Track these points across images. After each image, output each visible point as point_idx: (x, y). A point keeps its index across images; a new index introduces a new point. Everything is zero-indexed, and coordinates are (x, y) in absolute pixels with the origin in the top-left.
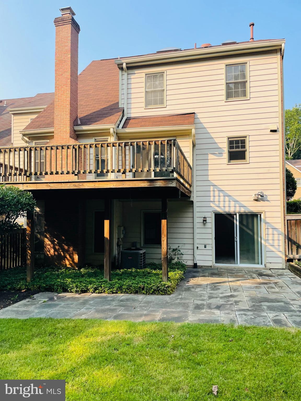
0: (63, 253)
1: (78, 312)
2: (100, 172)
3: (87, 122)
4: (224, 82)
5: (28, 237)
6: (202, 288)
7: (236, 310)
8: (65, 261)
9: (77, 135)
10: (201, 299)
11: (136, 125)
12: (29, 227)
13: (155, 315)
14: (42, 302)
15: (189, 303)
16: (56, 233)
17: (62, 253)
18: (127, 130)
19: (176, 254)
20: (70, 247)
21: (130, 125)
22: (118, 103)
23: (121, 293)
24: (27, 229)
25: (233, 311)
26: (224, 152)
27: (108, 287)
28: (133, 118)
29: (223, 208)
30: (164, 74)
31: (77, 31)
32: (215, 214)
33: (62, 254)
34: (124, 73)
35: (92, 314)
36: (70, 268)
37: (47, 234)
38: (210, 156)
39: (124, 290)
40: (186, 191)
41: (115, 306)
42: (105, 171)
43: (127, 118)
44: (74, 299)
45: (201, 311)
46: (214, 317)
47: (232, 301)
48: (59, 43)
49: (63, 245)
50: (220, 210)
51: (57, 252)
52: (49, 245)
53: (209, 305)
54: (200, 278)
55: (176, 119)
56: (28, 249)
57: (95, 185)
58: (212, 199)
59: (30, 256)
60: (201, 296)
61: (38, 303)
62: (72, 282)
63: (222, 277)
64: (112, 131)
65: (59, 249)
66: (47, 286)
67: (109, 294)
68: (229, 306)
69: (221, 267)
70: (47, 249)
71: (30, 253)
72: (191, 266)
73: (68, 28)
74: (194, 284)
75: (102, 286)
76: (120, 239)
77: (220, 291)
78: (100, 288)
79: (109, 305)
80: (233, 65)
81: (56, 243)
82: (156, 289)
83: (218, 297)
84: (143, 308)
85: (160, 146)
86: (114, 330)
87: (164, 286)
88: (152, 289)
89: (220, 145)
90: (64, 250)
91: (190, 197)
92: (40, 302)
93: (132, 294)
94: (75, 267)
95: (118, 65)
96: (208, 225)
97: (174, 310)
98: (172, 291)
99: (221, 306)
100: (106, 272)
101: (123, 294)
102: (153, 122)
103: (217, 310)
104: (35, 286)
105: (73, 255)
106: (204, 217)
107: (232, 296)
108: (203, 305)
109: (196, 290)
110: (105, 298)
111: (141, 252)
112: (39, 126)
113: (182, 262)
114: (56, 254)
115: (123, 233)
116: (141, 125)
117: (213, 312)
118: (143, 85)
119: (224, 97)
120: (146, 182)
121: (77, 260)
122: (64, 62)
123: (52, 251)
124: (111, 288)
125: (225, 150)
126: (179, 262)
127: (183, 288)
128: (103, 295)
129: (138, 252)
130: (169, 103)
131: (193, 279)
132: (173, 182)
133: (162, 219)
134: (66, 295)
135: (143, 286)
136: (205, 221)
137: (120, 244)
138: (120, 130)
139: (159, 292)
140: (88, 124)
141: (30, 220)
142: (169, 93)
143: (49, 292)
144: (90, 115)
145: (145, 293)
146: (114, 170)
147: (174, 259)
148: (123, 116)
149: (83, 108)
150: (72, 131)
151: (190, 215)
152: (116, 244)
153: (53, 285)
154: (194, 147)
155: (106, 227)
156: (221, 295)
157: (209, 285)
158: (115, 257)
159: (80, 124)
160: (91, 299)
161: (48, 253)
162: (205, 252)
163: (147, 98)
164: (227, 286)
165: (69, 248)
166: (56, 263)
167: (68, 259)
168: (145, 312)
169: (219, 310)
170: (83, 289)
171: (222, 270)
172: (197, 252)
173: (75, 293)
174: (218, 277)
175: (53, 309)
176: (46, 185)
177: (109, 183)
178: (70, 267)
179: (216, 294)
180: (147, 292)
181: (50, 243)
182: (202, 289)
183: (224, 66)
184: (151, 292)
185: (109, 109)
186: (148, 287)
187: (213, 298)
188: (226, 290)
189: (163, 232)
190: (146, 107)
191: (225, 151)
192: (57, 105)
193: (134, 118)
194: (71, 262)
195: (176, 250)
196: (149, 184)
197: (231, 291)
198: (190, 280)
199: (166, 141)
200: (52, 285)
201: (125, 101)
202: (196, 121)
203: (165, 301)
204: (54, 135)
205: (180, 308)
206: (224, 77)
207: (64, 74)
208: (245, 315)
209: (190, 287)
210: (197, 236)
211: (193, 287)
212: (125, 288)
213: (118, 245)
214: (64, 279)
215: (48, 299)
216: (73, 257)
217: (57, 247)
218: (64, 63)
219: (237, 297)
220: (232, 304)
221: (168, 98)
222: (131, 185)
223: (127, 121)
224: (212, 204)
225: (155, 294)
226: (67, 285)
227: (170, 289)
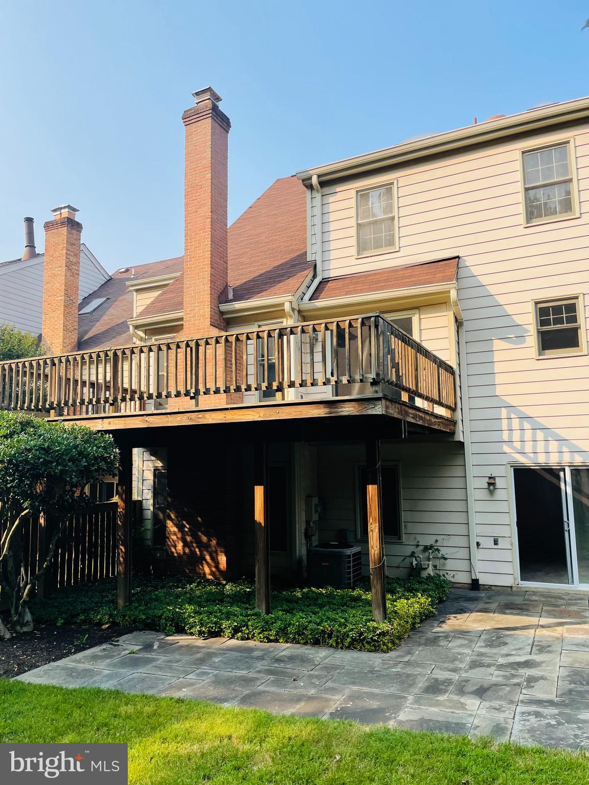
0: (200, 551)
1: (181, 679)
2: (266, 387)
3: (244, 295)
4: (520, 187)
5: (120, 520)
6: (466, 639)
7: (522, 702)
8: (203, 566)
9: (225, 321)
10: (451, 666)
11: (338, 291)
12: (122, 499)
13: (330, 700)
14: (128, 652)
15: (419, 676)
16: (186, 509)
17: (197, 550)
18: (319, 303)
19: (431, 557)
20: (212, 539)
21: (327, 293)
22: (305, 253)
23: (287, 642)
24: (119, 504)
25: (512, 702)
26: (525, 333)
27: (261, 628)
28: (333, 279)
29: (532, 455)
30: (392, 186)
31: (224, 129)
32: (514, 469)
33: (198, 553)
34: (315, 194)
35: (203, 687)
36: (212, 580)
37: (171, 513)
38: (498, 344)
39: (291, 636)
40: (433, 420)
41: (259, 672)
42: (275, 386)
43: (323, 279)
44: (190, 648)
45: (438, 698)
46: (460, 714)
47: (522, 676)
48: (192, 155)
49: (200, 534)
50: (525, 461)
51: (189, 547)
52: (175, 534)
53: (463, 683)
54: (474, 614)
55: (418, 273)
56: (120, 542)
57: (225, 416)
58: (505, 438)
59: (124, 556)
60: (455, 659)
61: (119, 654)
62: (195, 613)
63: (527, 615)
64: (287, 307)
65: (191, 542)
66: (148, 618)
67: (261, 642)
68: (508, 689)
69: (535, 590)
70: (170, 542)
71: (124, 550)
72: (466, 585)
73: (206, 125)
74: (454, 627)
75: (250, 623)
76: (312, 522)
77: (505, 650)
78: (245, 628)
79: (248, 668)
80: (537, 150)
81: (186, 529)
82: (356, 637)
83: (494, 665)
84: (314, 680)
85: (347, 331)
86: (223, 730)
87: (373, 631)
88: (348, 636)
89: (518, 320)
90: (201, 545)
91: (453, 434)
92: (124, 653)
93: (308, 647)
94: (222, 579)
95: (303, 181)
96: (500, 494)
97: (376, 691)
98: (393, 643)
99: (490, 687)
100: (259, 594)
101: (289, 645)
102: (371, 283)
103: (475, 698)
104: (126, 618)
105: (217, 555)
106: (490, 476)
107: (527, 664)
108: (449, 682)
109: (450, 645)
110: (250, 650)
111: (349, 551)
112: (162, 309)
113: (444, 575)
114: (186, 551)
115: (316, 511)
116: (347, 290)
117: (462, 704)
118: (353, 212)
119: (522, 219)
120: (321, 406)
121: (225, 566)
122: (200, 187)
123: (180, 546)
124: (266, 630)
125: (529, 329)
126: (438, 575)
127: (424, 638)
128: (251, 643)
129: (340, 552)
130: (403, 242)
131: (456, 617)
132: (376, 405)
133: (369, 485)
134: (179, 641)
135: (329, 629)
136: (492, 484)
137: (310, 534)
138: (306, 304)
139: (363, 645)
140: (245, 297)
141: (124, 488)
142: (403, 222)
143: (151, 632)
144: (253, 280)
145: (334, 644)
146: (294, 381)
147: (426, 568)
148: (315, 276)
149: (243, 269)
150: (215, 313)
151: (458, 472)
152: (303, 534)
153: (160, 617)
154: (460, 328)
155: (258, 500)
156: (502, 661)
157: (486, 634)
158: (300, 560)
159: (231, 300)
160: (222, 652)
161: (173, 550)
162: (496, 554)
163: (361, 236)
164: (528, 638)
165: (210, 540)
166: (187, 571)
167: (208, 564)
168: (312, 692)
169: (481, 698)
170: (212, 628)
171: (534, 598)
172: (477, 554)
173: (197, 636)
174: (517, 614)
175: (137, 669)
176: (140, 420)
177: (251, 411)
178: (213, 578)
179: (491, 657)
180: (337, 643)
181: (175, 529)
182: (466, 642)
183: (518, 155)
184: (347, 644)
185: (289, 266)
186: (340, 632)
187: (481, 666)
188: (520, 649)
189: (371, 513)
190: (358, 255)
191: (530, 331)
192: (188, 268)
193: (336, 279)
194: (214, 569)
195: (430, 549)
196: (327, 410)
197: (531, 652)
198: (449, 619)
199: (360, 320)
200: (157, 617)
201: (317, 248)
202: (463, 273)
203: (371, 666)
204: (183, 325)
205: (392, 686)
206: (519, 176)
207: (200, 209)
208: (537, 714)
209: (440, 637)
210: (475, 519)
211: (446, 637)
212: (293, 631)
213: (308, 536)
214: (181, 606)
215: (142, 647)
216: (217, 560)
217: (189, 539)
218: (200, 190)
219: (539, 668)
220: (518, 684)
221: (403, 232)
222: (293, 413)
223: (321, 286)
224: (506, 448)
225: (355, 648)
226: (185, 618)
227: (386, 639)
